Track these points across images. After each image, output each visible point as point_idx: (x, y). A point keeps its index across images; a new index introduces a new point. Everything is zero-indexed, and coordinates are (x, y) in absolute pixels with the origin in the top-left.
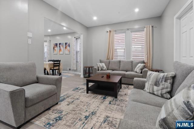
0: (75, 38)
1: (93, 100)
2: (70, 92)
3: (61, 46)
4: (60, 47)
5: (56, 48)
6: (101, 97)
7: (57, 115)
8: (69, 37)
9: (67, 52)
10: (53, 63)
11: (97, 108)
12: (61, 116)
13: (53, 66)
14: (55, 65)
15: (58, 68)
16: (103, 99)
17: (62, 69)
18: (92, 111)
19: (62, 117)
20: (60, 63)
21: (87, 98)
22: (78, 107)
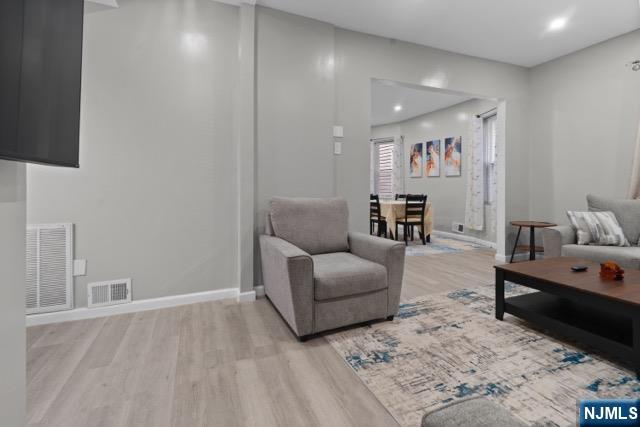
0: (481, 118)
1: (514, 348)
2: (439, 299)
3: (432, 150)
4: (428, 153)
5: (418, 160)
6: (558, 351)
7: (382, 347)
8: (462, 116)
9: (452, 170)
10: (404, 202)
11: (520, 381)
12: (391, 354)
13: (404, 214)
14: (409, 209)
15: (419, 220)
16: (565, 361)
17: (432, 226)
18: (492, 379)
19: (392, 358)
20: (424, 204)
21: (491, 332)
22: (448, 348)
